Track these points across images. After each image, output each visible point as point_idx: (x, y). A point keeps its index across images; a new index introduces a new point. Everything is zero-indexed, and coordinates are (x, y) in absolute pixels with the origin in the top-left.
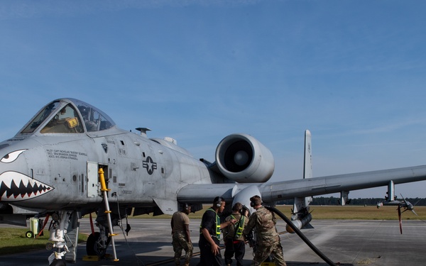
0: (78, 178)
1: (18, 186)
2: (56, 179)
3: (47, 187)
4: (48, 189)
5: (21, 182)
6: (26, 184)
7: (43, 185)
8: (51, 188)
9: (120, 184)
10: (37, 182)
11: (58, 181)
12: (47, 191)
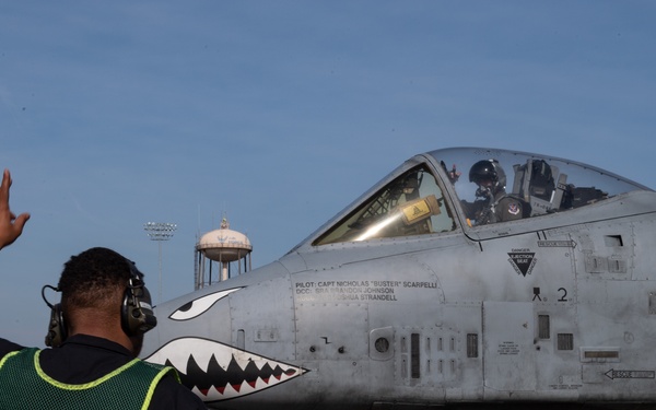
0: (396, 345)
1: (205, 368)
2: (313, 349)
3: (285, 368)
4: (289, 372)
5: (213, 360)
6: (224, 363)
7: (273, 365)
8: (298, 371)
9: (587, 354)
10: (254, 358)
11: (319, 353)
12: (284, 377)
